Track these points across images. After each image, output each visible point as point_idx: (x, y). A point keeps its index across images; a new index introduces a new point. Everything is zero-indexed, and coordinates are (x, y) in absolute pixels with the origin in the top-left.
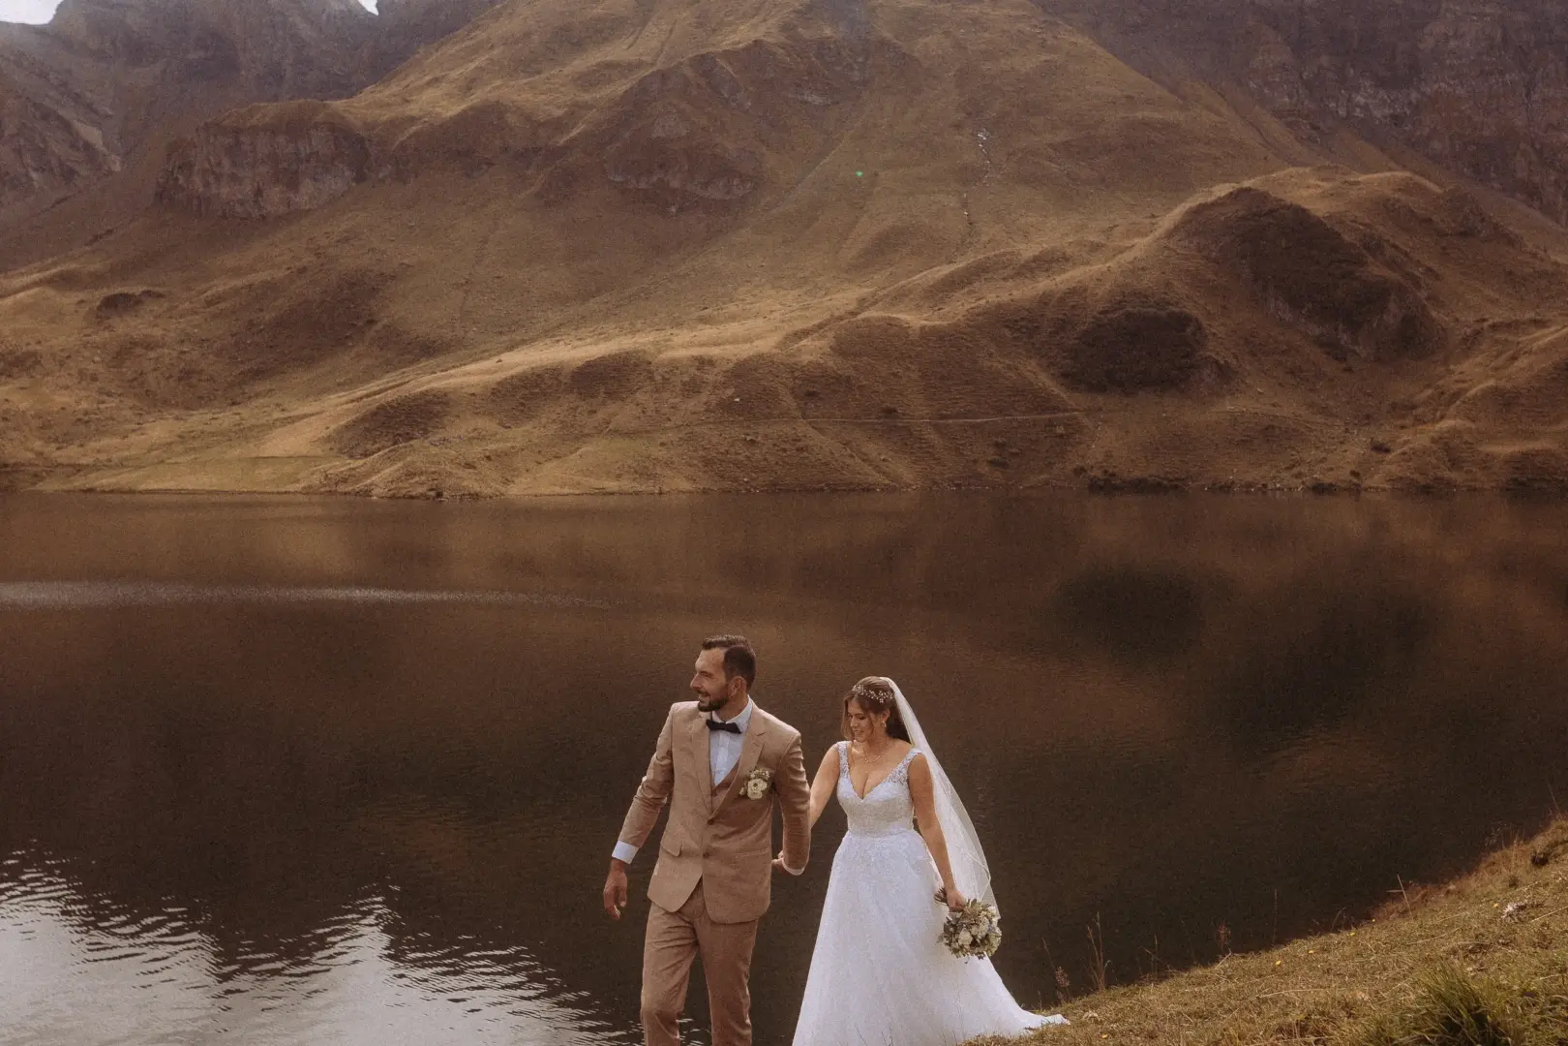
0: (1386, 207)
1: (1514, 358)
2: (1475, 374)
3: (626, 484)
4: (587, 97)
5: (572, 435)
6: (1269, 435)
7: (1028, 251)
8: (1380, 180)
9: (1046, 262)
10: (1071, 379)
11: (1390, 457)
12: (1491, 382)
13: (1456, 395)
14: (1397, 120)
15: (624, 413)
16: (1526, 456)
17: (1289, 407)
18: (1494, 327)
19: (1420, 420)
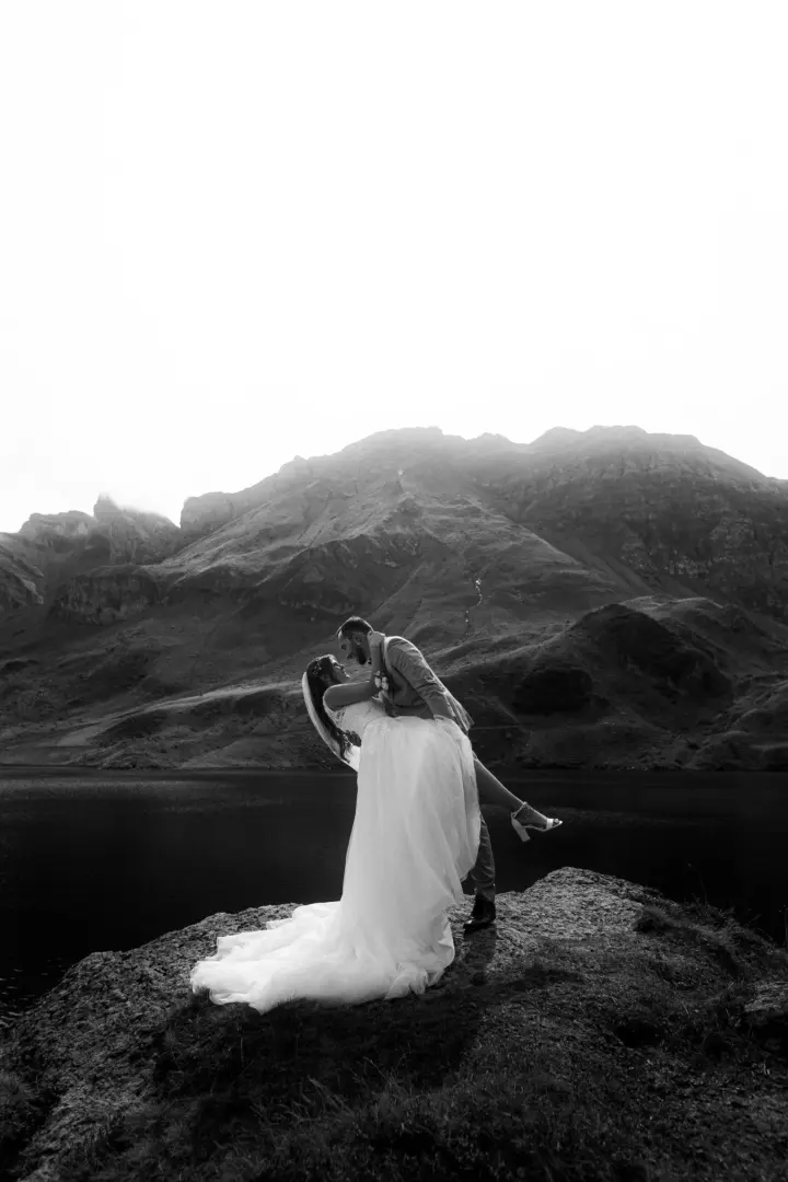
0: (692, 616)
1: (769, 696)
2: (746, 706)
3: (252, 763)
4: (273, 563)
5: (231, 736)
6: (629, 739)
7: (497, 638)
8: (689, 602)
9: (506, 644)
10: (517, 708)
11: (698, 751)
12: (755, 710)
13: (736, 716)
14: (701, 576)
15: (262, 724)
16: (778, 751)
17: (639, 723)
18: (757, 679)
19: (716, 731)
